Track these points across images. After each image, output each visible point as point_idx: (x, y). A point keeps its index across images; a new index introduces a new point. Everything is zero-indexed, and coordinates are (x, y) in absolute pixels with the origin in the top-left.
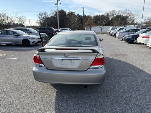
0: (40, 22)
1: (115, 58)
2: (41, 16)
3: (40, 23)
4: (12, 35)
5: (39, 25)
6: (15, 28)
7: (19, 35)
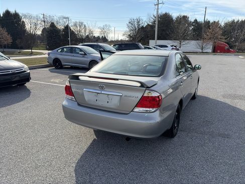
0: (129, 33)
1: (228, 101)
2: (132, 24)
3: (129, 35)
4: (78, 53)
5: (127, 39)
6: (85, 44)
7: (85, 54)
